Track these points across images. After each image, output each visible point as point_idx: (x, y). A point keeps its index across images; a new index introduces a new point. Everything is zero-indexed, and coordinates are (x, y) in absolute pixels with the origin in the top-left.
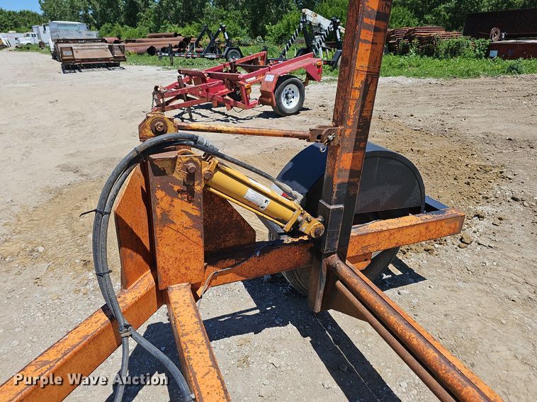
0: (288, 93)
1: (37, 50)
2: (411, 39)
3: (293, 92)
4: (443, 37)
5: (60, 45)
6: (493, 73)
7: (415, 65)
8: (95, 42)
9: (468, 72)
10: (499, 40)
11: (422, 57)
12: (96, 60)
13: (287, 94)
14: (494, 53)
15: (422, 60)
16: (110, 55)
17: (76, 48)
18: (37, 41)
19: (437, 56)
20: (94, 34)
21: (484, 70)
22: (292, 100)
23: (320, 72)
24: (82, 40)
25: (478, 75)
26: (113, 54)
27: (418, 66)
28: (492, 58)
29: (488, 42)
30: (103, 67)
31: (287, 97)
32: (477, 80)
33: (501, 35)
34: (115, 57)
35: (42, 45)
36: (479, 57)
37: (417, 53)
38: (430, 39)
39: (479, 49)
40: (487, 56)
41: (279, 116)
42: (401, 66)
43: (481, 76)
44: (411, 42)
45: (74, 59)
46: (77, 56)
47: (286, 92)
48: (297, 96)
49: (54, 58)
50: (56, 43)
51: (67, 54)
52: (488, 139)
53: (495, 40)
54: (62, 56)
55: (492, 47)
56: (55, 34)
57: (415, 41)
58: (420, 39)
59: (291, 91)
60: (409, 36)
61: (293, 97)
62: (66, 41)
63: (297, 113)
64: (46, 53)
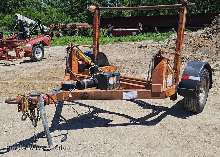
0: (37, 52)
2: (75, 28)
3: (39, 51)
4: (89, 28)
6: (113, 42)
7: (79, 40)
9: (103, 42)
10: (112, 29)
11: (82, 36)
14: (111, 35)
15: (82, 38)
19: (89, 36)
21: (109, 41)
22: (39, 54)
23: (49, 42)
25: (107, 43)
27: (81, 41)
28: (111, 36)
29: (108, 30)
31: (37, 53)
32: (107, 45)
33: (112, 27)
36: (105, 36)
37: (79, 35)
38: (84, 29)
39: (105, 33)
40: (109, 36)
41: (34, 61)
42: (74, 41)
43: (109, 43)
44: (75, 30)
47: (36, 51)
48: (41, 53)
52: (117, 60)
53: (110, 29)
55: (110, 32)
57: (77, 29)
58: (79, 28)
60: (74, 27)
61: (39, 53)
63: (41, 60)
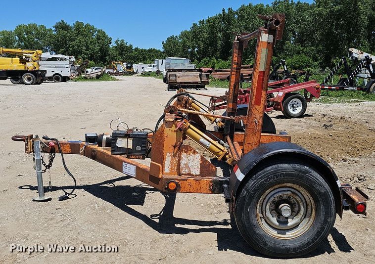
1: (155, 76)
3: (298, 104)
5: (170, 73)
8: (192, 71)
12: (190, 83)
13: (293, 105)
16: (199, 80)
17: (178, 75)
18: (156, 70)
20: (193, 66)
22: (297, 108)
23: (318, 92)
24: (184, 70)
26: (201, 79)
30: (194, 88)
31: (293, 107)
34: (202, 82)
35: (158, 72)
41: (287, 118)
45: (176, 82)
46: (179, 80)
47: (293, 103)
48: (300, 106)
49: (165, 82)
50: (167, 72)
51: (172, 78)
54: (170, 80)
56: (168, 66)
59: (296, 103)
62: (174, 70)
63: (299, 117)
64: (160, 78)
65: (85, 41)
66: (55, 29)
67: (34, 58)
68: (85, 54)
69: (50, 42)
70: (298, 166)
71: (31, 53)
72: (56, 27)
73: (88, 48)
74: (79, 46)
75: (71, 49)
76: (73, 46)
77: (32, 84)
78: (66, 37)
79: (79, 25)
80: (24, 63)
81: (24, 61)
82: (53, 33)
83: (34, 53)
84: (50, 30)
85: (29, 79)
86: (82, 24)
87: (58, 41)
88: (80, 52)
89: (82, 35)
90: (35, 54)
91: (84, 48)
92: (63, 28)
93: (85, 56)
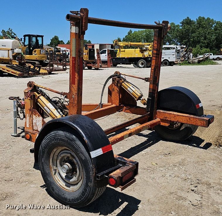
65: (204, 32)
66: (181, 24)
67: (150, 48)
68: (203, 43)
69: (177, 35)
70: (68, 134)
71: (148, 45)
72: (183, 23)
73: (205, 38)
74: (198, 37)
75: (192, 40)
76: (194, 37)
77: (143, 67)
78: (188, 30)
79: (200, 20)
80: (142, 52)
81: (142, 51)
82: (180, 28)
83: (150, 44)
84: (178, 26)
85: (142, 64)
86: (204, 18)
87: (183, 34)
88: (199, 42)
89: (203, 27)
90: (150, 46)
91: (202, 38)
92: (187, 23)
93: (203, 45)
